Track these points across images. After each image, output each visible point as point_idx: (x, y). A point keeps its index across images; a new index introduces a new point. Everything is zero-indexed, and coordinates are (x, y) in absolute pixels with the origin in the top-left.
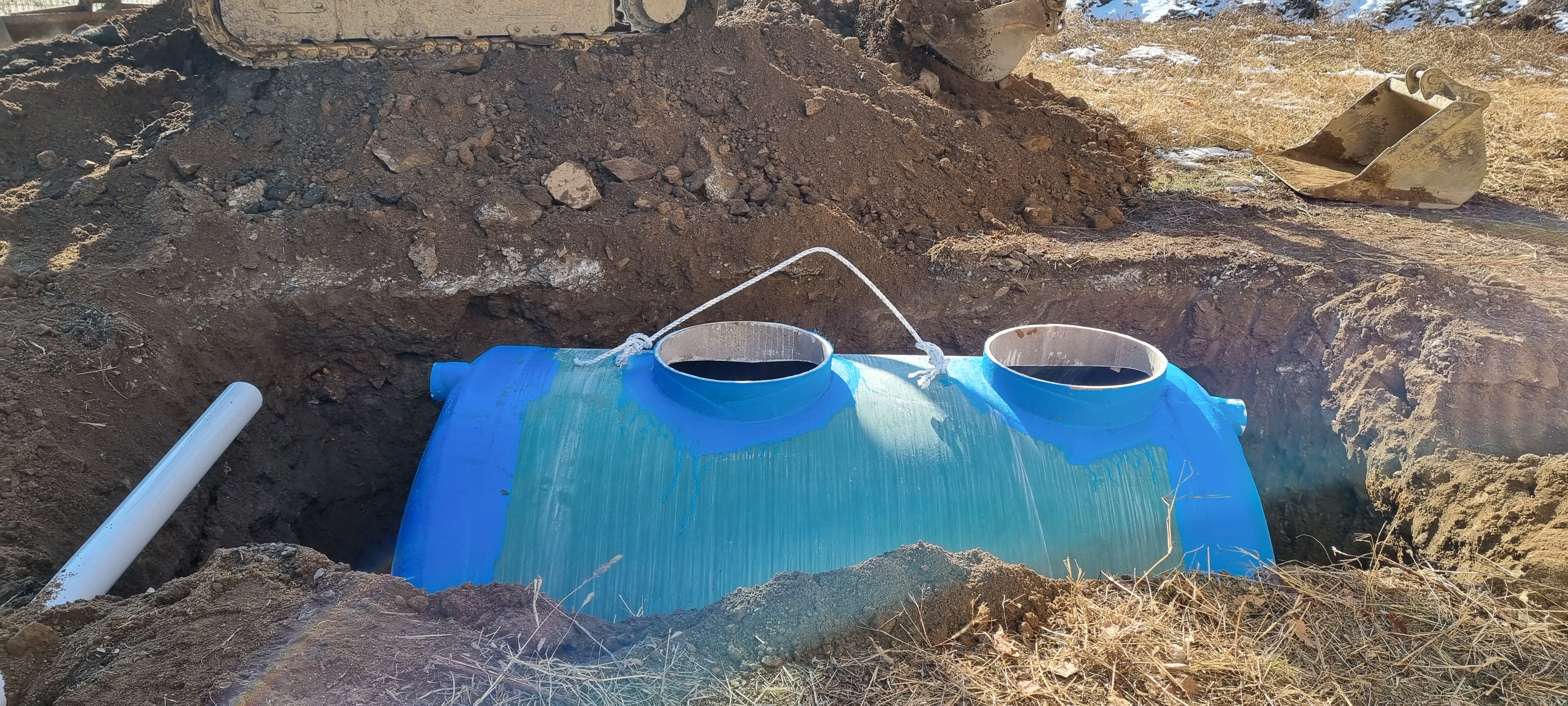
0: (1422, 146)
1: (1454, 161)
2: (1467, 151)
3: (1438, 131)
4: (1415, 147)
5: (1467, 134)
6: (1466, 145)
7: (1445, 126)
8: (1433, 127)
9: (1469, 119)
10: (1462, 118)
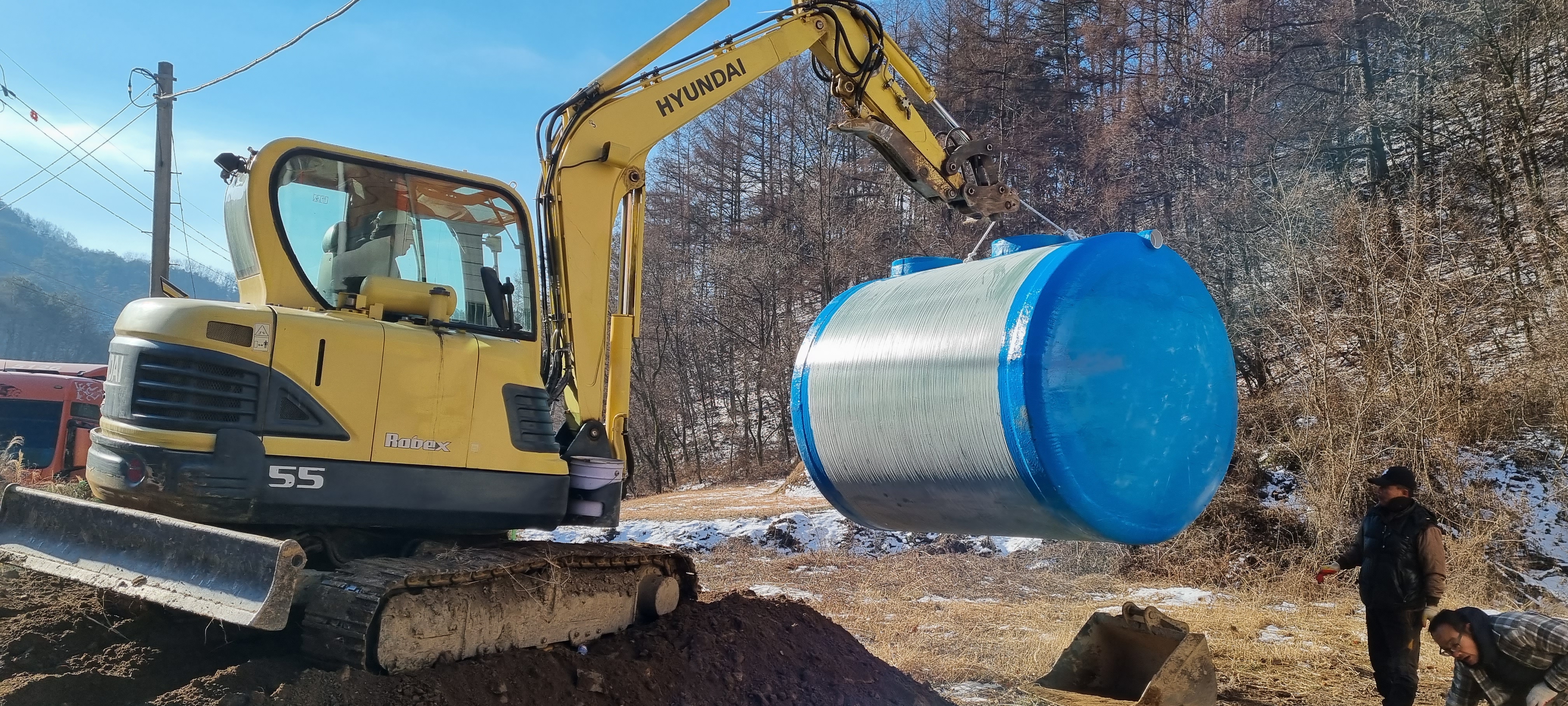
0: (1176, 671)
1: (1196, 682)
2: (1203, 672)
3: (1183, 658)
4: (1171, 672)
5: (1201, 658)
6: (1201, 667)
7: (1187, 653)
8: (1179, 655)
9: (1200, 646)
10: (1196, 646)
